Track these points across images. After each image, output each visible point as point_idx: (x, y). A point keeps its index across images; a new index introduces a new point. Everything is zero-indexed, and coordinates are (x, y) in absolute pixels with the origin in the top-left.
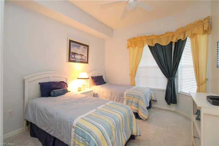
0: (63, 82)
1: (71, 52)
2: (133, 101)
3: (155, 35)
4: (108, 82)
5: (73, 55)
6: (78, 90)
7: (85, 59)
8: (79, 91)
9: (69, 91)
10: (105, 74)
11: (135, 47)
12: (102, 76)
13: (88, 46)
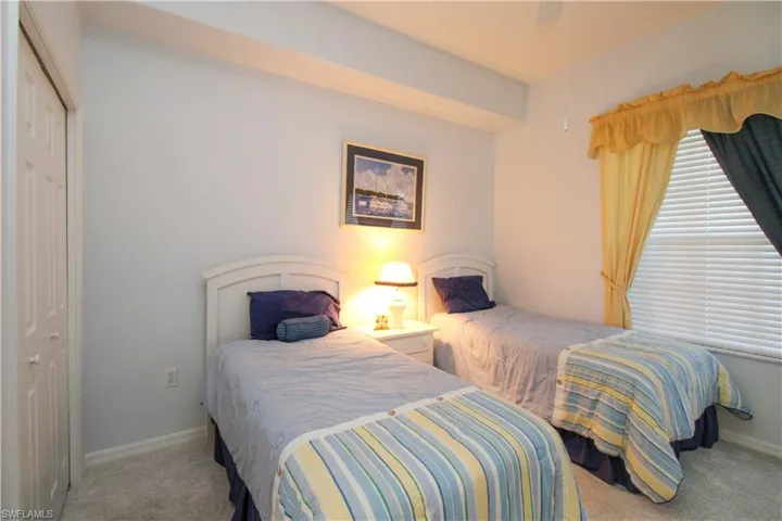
0: (324, 293)
1: (355, 187)
2: (601, 400)
3: (743, 72)
4: (505, 304)
5: (362, 199)
6: (375, 325)
7: (409, 212)
8: (376, 329)
9: (343, 325)
10: (494, 268)
11: (631, 146)
12: (481, 278)
13: (419, 164)
